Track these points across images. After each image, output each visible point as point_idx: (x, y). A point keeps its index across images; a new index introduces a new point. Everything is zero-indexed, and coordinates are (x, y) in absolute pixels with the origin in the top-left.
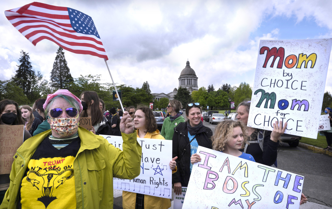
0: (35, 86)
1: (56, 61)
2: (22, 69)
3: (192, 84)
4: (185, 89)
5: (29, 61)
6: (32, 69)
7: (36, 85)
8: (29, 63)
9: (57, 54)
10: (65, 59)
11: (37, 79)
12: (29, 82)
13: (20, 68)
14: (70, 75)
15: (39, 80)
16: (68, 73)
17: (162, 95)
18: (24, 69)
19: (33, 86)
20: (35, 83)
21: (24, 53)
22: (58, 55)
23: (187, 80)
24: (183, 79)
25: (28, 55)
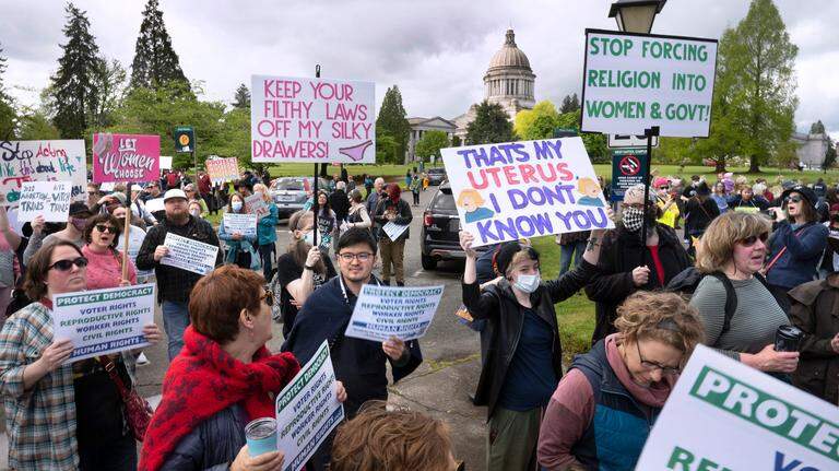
0: (108, 99)
1: (142, 35)
2: (74, 55)
3: (520, 92)
4: (498, 107)
5: (90, 32)
6: (97, 55)
7: (111, 95)
8: (89, 38)
9: (144, 17)
10: (164, 30)
11: (112, 79)
12: (94, 89)
13: (67, 52)
14: (181, 72)
15: (117, 82)
16: (174, 68)
17: (436, 123)
18: (79, 54)
19: (104, 99)
20: (110, 92)
21: (75, 11)
22: (146, 20)
23: (505, 83)
24: (497, 78)
25: (85, 16)
